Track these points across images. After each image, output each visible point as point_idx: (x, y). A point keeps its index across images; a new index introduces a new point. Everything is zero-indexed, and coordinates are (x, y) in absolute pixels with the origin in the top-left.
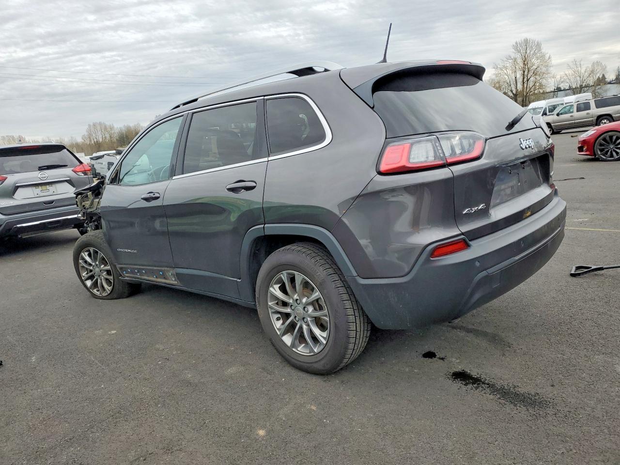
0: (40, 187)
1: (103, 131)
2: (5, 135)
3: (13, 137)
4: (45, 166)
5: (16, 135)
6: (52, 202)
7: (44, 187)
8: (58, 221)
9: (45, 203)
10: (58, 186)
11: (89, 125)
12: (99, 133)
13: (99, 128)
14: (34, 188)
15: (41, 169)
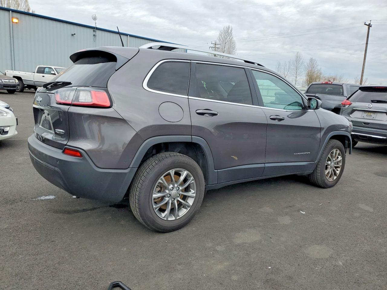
0: (367, 113)
4: (375, 101)
6: (368, 124)
7: (369, 114)
8: (366, 137)
9: (365, 123)
10: (379, 114)
14: (364, 112)
15: (373, 101)
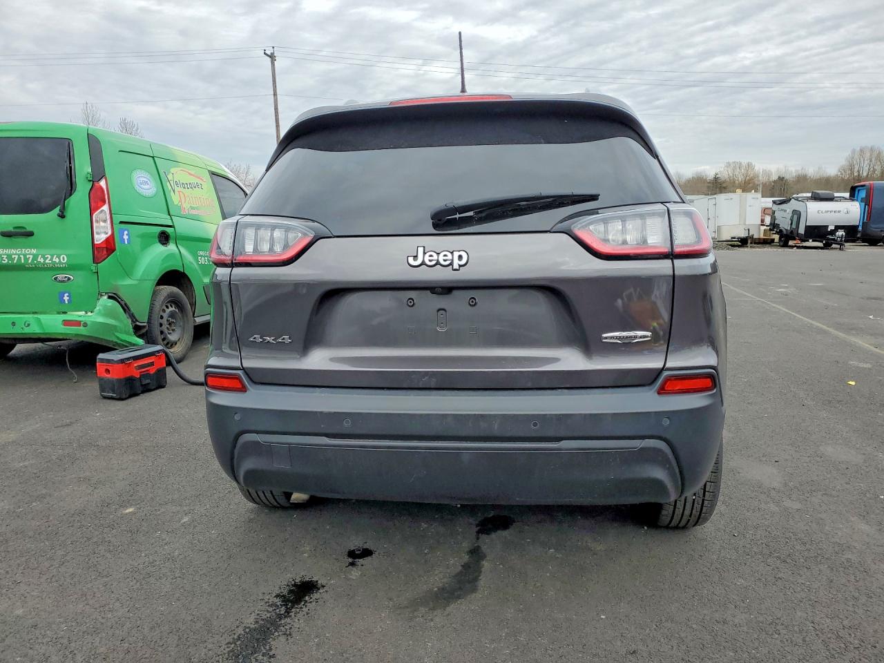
1: (873, 160)
2: (731, 161)
3: (741, 163)
5: (744, 162)
11: (854, 151)
12: (866, 162)
13: (868, 155)
